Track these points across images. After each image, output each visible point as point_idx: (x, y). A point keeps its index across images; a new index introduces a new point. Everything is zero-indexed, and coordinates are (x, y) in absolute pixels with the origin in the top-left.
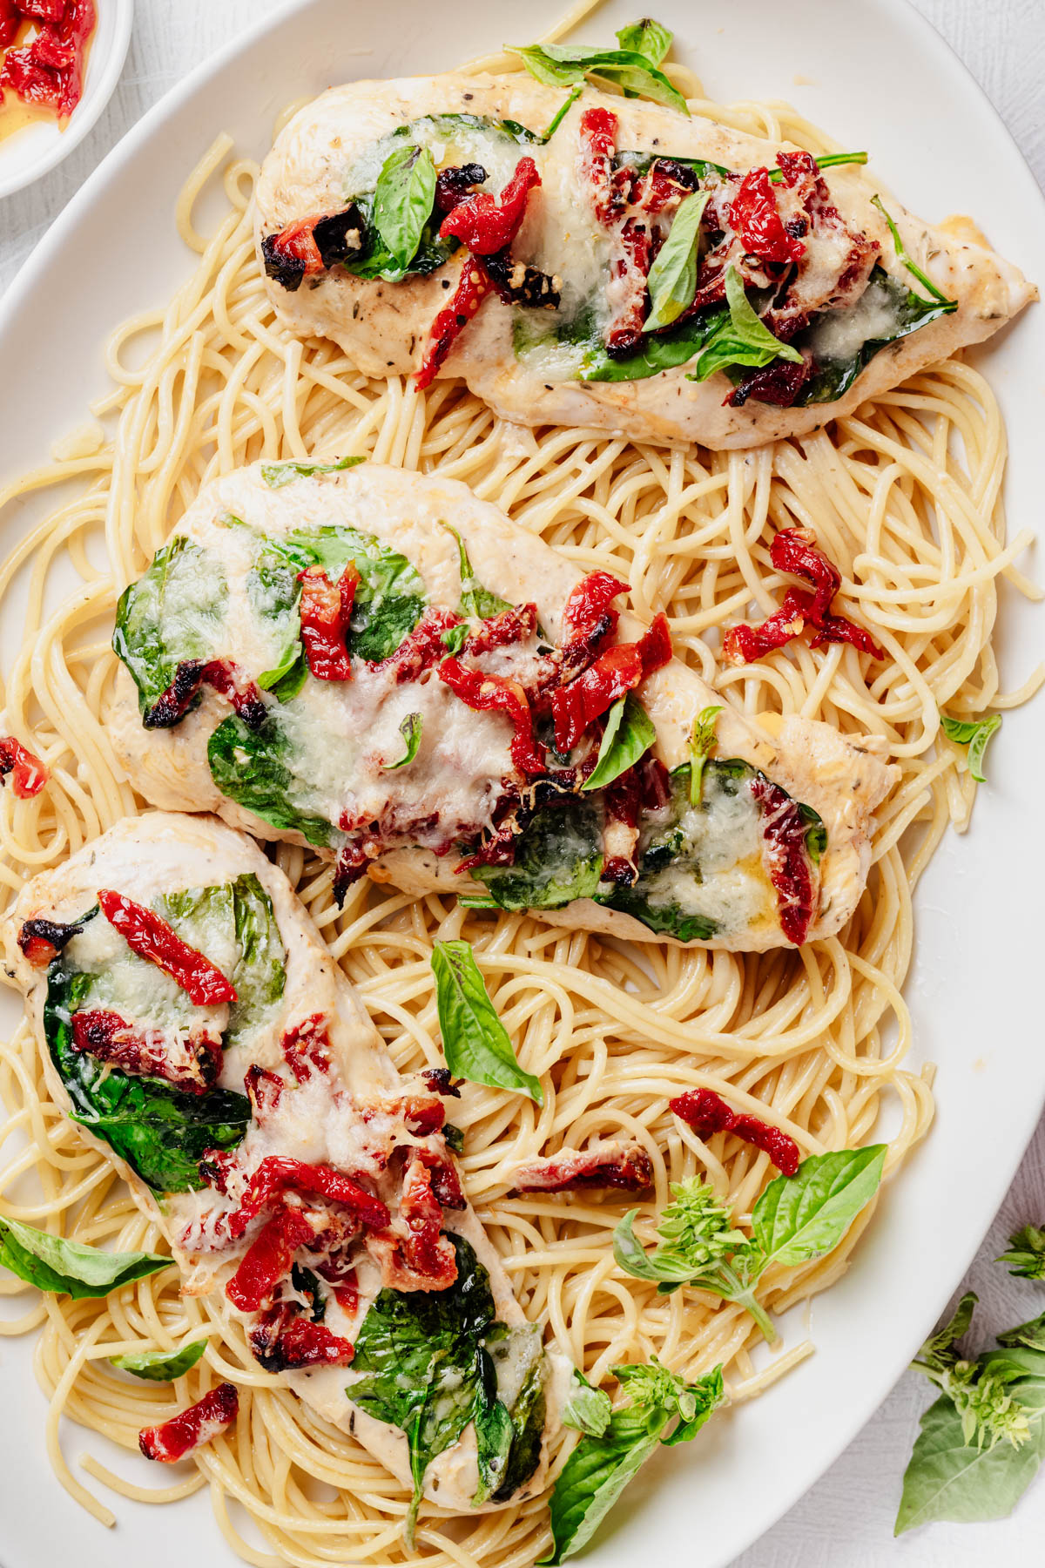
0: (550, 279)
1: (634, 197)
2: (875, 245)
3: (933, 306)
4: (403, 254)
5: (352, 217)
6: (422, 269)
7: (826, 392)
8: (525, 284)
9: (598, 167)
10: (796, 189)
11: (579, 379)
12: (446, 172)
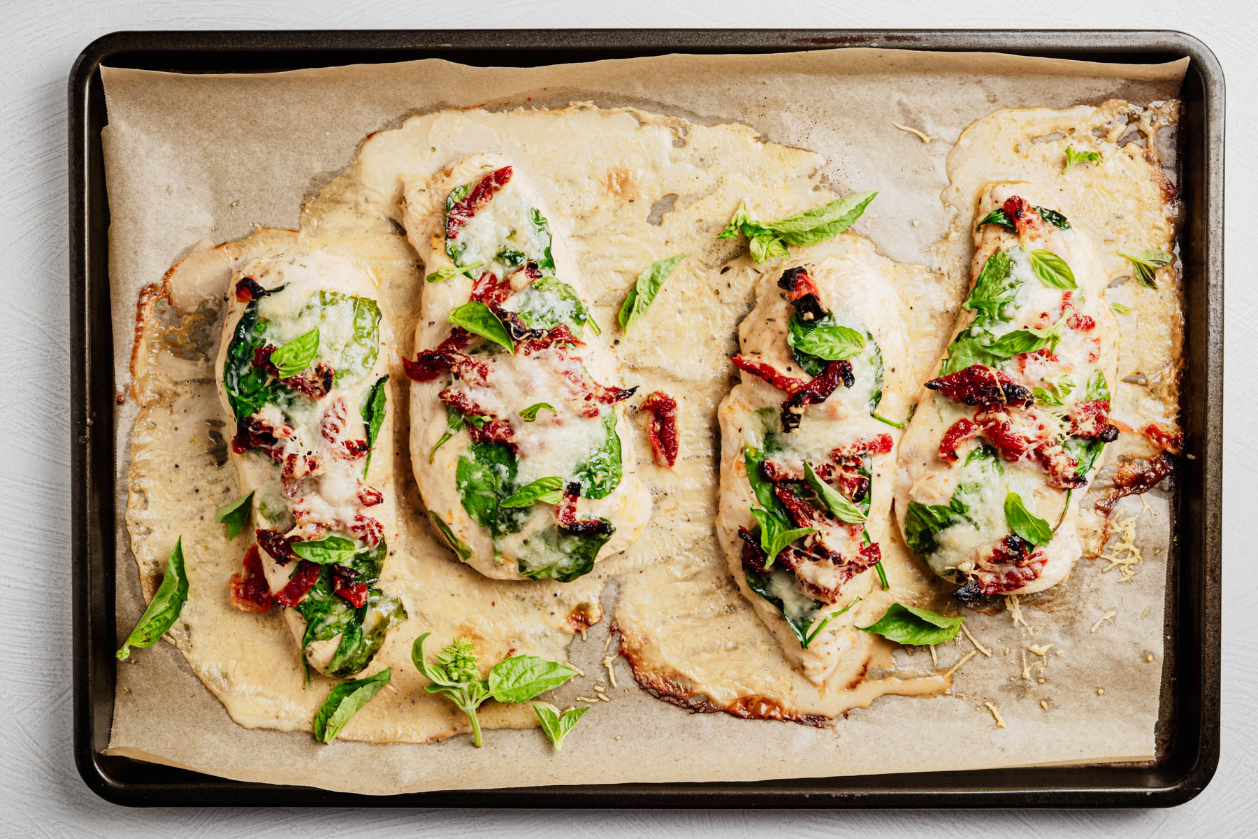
0: (797, 427)
1: (846, 468)
2: (834, 601)
3: (804, 636)
4: (802, 344)
5: (820, 314)
6: (797, 356)
7: (752, 581)
8: (793, 415)
9: (861, 446)
10: (860, 556)
11: (745, 447)
12: (849, 365)
